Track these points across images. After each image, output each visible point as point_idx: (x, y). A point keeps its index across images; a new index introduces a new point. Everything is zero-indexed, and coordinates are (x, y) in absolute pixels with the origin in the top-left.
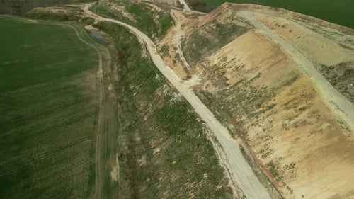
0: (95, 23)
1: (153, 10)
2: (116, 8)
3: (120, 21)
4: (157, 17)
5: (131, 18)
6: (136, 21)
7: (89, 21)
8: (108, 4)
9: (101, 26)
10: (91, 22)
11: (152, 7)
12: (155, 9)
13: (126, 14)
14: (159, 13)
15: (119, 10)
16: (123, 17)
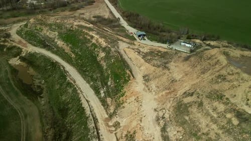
0: (23, 55)
1: (94, 41)
2: (48, 34)
3: (53, 52)
4: (102, 55)
5: (67, 49)
6: (73, 56)
7: (15, 50)
8: (38, 27)
9: (30, 60)
10: (17, 52)
11: (92, 37)
12: (97, 40)
13: (60, 43)
14: (104, 50)
15: (51, 36)
16: (57, 47)
